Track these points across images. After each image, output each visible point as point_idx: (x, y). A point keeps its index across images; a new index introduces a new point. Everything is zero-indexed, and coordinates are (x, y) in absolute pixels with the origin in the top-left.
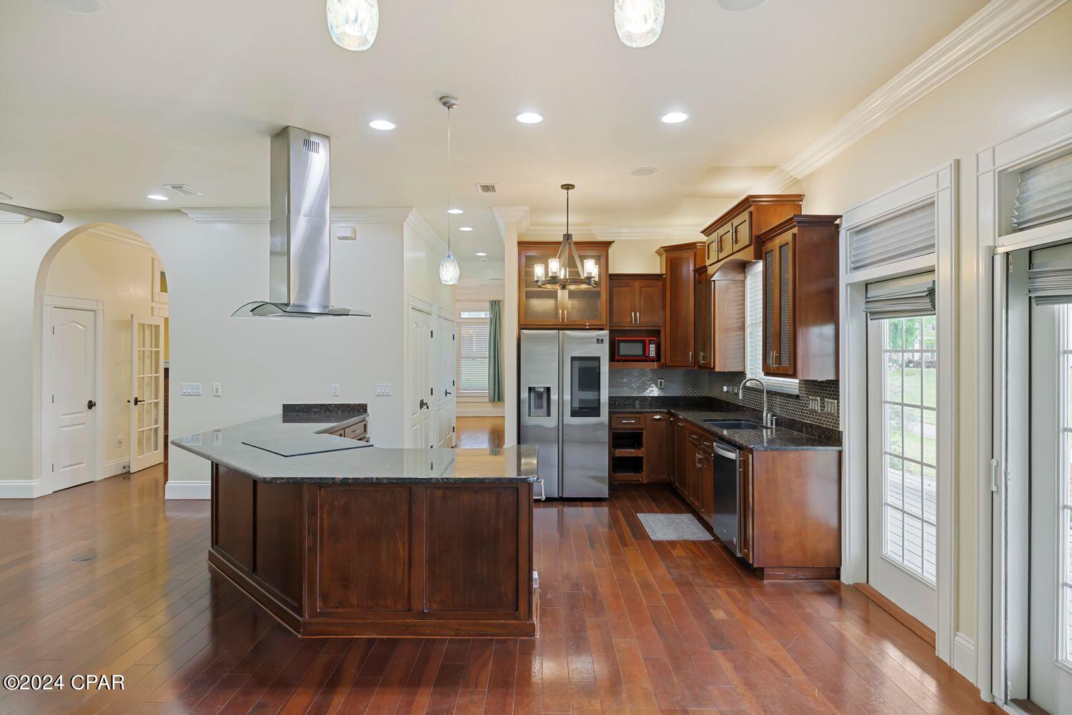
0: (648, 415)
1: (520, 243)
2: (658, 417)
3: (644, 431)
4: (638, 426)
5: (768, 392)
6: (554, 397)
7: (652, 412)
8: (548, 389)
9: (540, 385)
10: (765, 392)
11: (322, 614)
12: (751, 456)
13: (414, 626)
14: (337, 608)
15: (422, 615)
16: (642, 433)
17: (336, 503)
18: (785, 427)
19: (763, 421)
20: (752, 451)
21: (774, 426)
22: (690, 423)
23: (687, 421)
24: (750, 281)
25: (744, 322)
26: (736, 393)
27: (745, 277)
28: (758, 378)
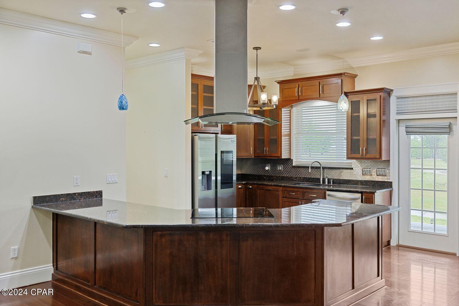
6: (213, 178)
8: (210, 173)
9: (207, 171)
10: (321, 168)
12: (374, 195)
18: (341, 184)
19: (320, 183)
20: (374, 193)
21: (332, 184)
22: (284, 187)
23: (281, 186)
24: (294, 110)
25: (290, 132)
26: (280, 170)
27: (292, 108)
28: (319, 161)
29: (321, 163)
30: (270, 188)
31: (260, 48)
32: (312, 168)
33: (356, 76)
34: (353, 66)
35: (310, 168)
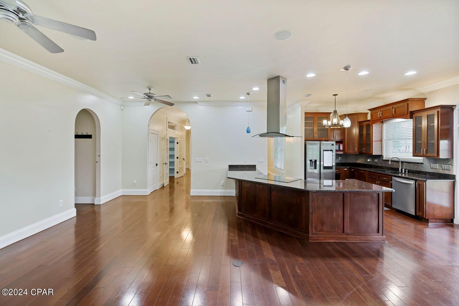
0: (343, 169)
1: (305, 113)
2: (346, 169)
3: (341, 174)
4: (339, 172)
5: (401, 162)
6: (318, 163)
7: (344, 168)
8: (316, 161)
9: (313, 160)
10: (400, 162)
11: (315, 234)
12: (425, 183)
13: (346, 238)
14: (319, 232)
15: (348, 234)
16: (340, 175)
17: (319, 198)
18: (414, 173)
19: (399, 171)
20: (425, 181)
21: (407, 173)
22: (369, 171)
23: (367, 171)
24: (385, 125)
25: (382, 139)
26: (376, 162)
27: (383, 124)
28: (398, 157)
29: (399, 158)
30: (361, 172)
31: (337, 95)
32: (391, 161)
33: (425, 99)
34: (423, 92)
35: (390, 161)
